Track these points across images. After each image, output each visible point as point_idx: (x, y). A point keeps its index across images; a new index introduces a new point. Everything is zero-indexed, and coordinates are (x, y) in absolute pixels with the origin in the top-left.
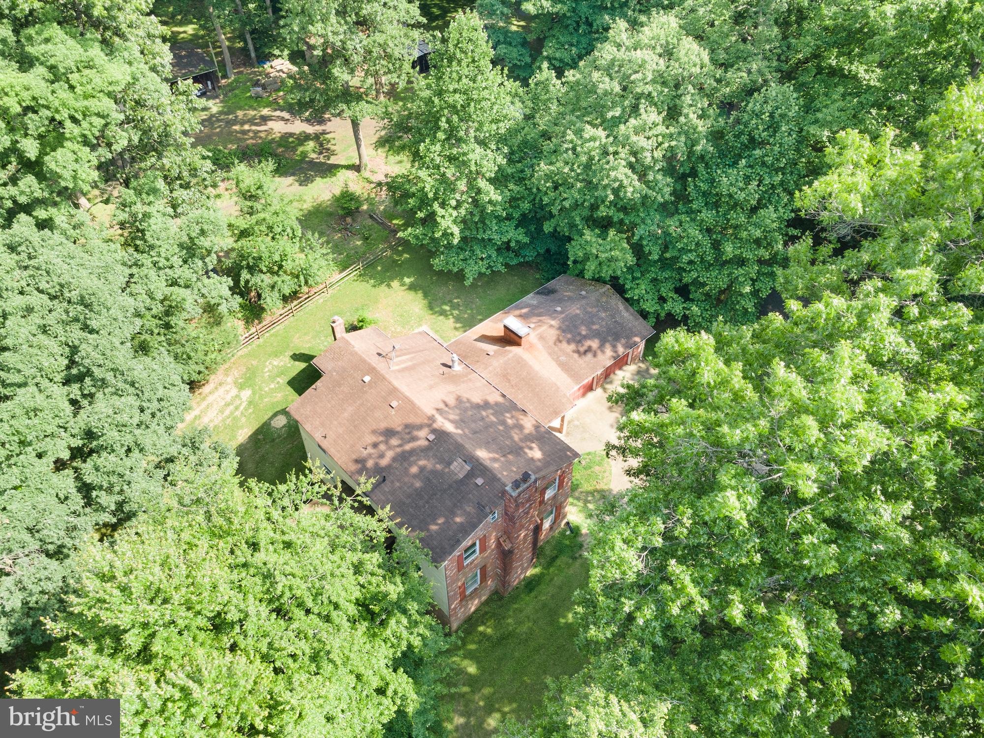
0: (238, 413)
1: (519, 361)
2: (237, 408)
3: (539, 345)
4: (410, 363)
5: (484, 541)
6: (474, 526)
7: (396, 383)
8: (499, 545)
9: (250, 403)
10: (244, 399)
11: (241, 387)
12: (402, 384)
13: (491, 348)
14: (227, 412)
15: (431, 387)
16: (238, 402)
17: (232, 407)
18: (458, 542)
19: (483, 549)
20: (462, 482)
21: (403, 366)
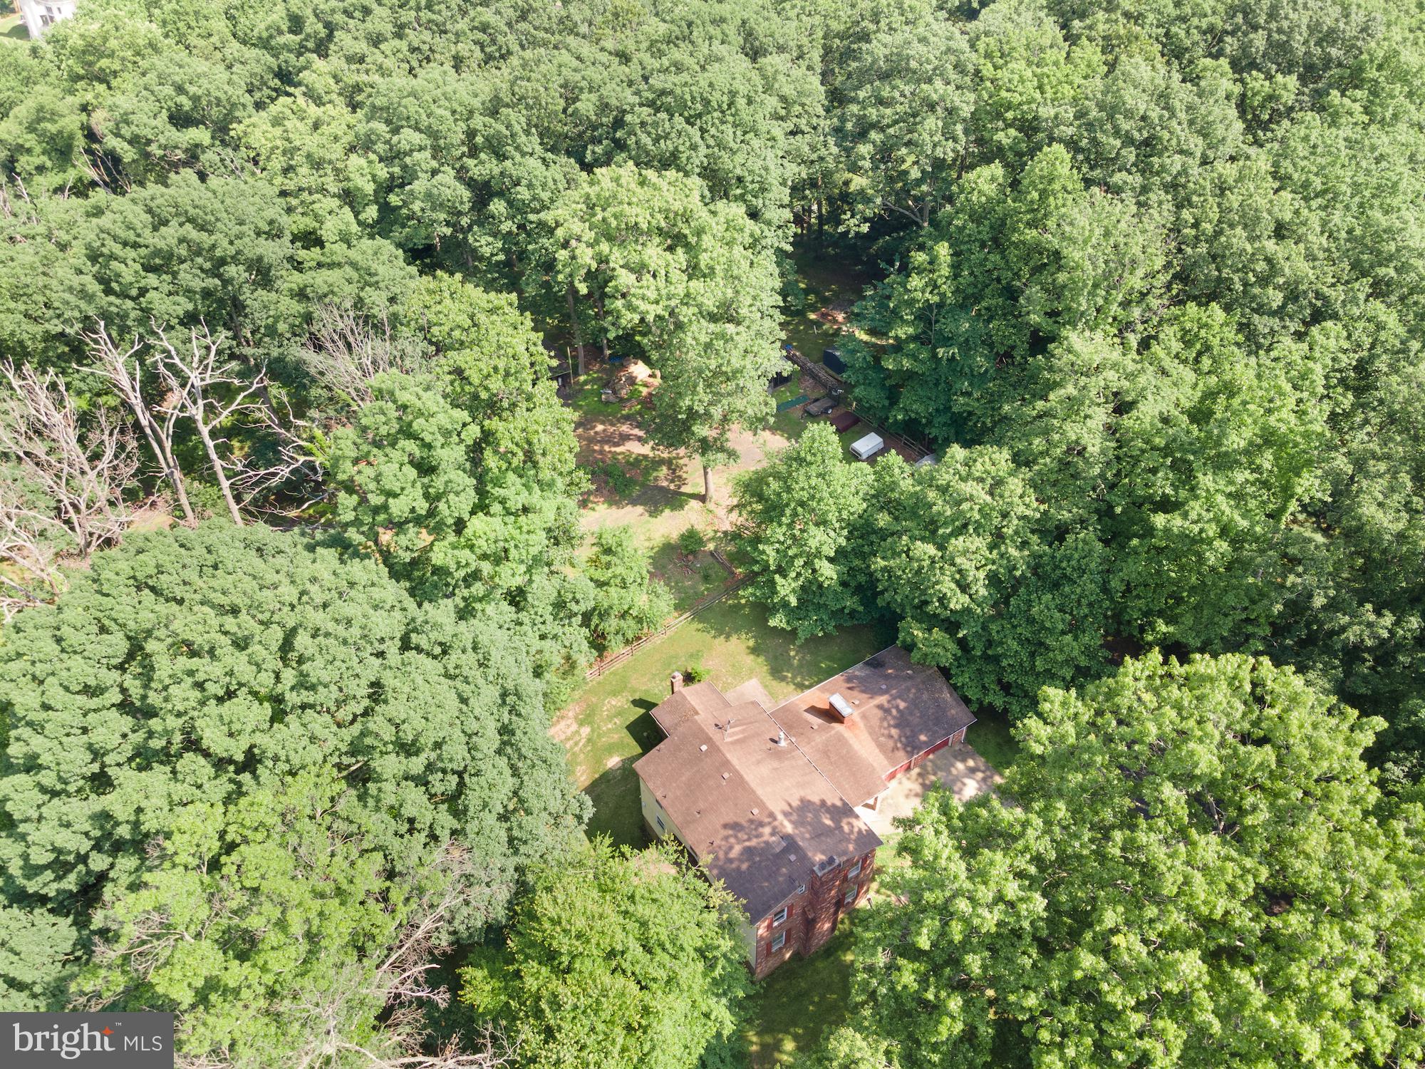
0: (577, 749)
1: (840, 739)
2: (576, 744)
3: (861, 724)
4: (742, 736)
5: (790, 908)
6: (785, 896)
7: (729, 756)
8: (804, 913)
9: (589, 740)
10: (584, 735)
11: (581, 724)
12: (733, 757)
13: (816, 721)
14: (567, 746)
15: (759, 762)
16: (577, 738)
17: (571, 743)
18: (770, 908)
19: (790, 915)
20: (777, 856)
21: (735, 738)
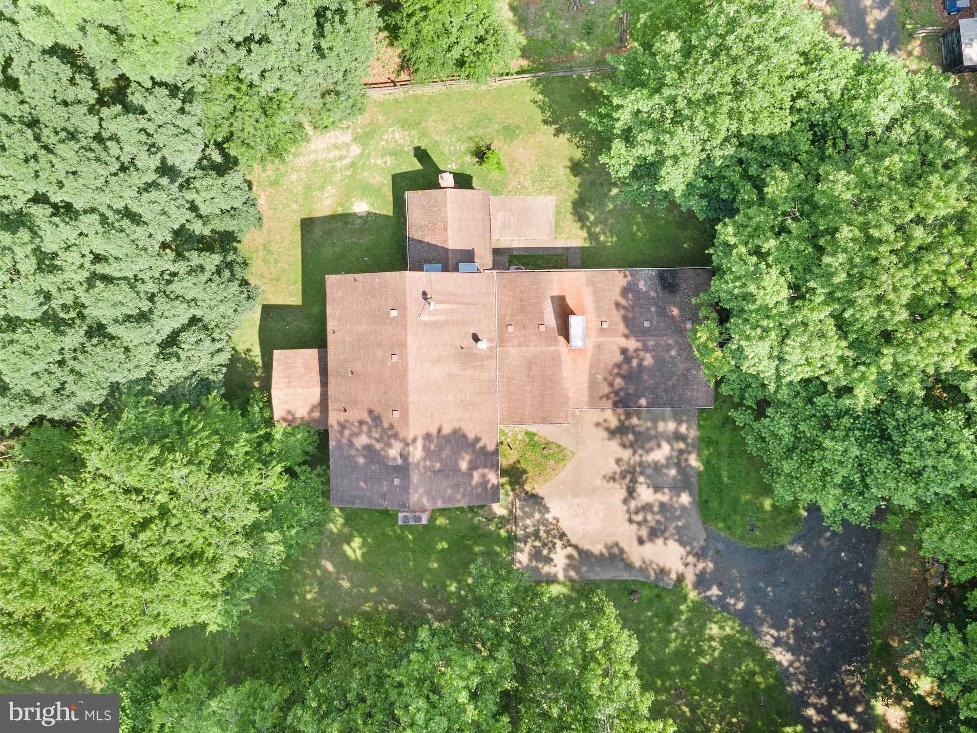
0: (339, 164)
2: (341, 158)
3: (590, 353)
4: (444, 318)
7: (410, 340)
9: (353, 164)
10: (351, 154)
11: (356, 139)
12: (414, 343)
13: (549, 320)
14: (332, 155)
15: (438, 360)
16: (344, 153)
17: (337, 153)
21: (434, 318)
